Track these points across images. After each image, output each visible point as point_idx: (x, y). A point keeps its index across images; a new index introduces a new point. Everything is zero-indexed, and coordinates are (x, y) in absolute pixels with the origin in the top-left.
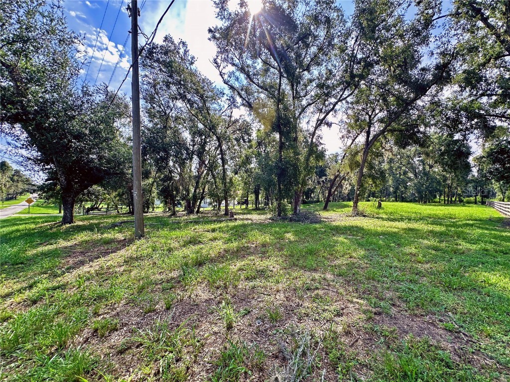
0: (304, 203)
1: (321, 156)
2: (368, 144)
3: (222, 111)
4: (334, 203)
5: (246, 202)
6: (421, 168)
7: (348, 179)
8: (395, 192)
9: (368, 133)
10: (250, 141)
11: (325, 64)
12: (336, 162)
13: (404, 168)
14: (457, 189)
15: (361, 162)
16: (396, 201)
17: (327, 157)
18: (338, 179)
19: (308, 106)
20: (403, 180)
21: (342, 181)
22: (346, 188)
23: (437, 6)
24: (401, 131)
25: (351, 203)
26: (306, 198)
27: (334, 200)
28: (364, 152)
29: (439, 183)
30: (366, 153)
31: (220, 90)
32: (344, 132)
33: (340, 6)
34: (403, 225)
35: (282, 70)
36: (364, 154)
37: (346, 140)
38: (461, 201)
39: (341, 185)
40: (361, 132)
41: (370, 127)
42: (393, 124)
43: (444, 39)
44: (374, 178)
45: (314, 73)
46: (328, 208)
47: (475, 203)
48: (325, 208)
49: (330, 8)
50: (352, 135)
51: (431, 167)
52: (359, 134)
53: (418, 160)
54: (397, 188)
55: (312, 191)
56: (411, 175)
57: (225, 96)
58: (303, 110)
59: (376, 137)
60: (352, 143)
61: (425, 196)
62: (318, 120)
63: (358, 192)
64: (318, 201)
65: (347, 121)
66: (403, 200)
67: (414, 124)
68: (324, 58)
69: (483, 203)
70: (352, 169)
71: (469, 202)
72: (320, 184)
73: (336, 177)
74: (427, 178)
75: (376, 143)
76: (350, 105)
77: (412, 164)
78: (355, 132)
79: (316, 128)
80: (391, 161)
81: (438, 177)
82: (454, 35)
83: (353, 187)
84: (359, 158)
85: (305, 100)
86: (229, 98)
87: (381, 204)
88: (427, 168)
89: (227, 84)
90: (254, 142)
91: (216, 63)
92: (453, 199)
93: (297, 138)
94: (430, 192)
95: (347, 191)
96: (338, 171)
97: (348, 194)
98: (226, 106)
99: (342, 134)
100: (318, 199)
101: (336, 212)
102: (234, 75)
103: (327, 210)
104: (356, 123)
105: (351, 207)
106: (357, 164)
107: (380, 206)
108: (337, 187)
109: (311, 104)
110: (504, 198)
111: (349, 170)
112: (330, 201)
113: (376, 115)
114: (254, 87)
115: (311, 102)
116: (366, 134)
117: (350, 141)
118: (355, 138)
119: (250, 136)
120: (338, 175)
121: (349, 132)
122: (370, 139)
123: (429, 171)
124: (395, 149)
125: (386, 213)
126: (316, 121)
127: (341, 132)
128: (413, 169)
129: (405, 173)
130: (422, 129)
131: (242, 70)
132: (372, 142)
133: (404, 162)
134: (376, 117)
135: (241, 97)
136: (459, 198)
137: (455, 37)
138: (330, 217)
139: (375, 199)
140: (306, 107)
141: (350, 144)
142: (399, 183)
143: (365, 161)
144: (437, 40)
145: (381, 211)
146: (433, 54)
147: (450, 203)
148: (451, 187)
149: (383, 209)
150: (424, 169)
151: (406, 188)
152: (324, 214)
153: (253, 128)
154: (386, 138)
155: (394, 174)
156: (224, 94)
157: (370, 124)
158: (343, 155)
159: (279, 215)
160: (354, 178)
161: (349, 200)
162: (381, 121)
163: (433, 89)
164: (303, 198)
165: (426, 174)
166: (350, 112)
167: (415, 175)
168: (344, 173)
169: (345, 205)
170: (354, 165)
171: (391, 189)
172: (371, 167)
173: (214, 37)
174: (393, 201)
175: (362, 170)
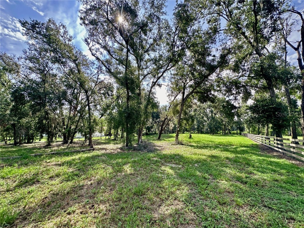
0: (147, 134)
1: (155, 105)
2: (184, 100)
3: (92, 75)
4: (165, 135)
5: (110, 134)
6: (210, 115)
7: (173, 120)
8: (198, 128)
9: (184, 93)
10: (112, 95)
11: (158, 51)
12: (166, 110)
13: (202, 115)
14: (228, 127)
15: (179, 110)
16: (198, 133)
17: (161, 107)
18: (166, 120)
19: (147, 74)
20: (202, 121)
21: (169, 121)
22: (171, 126)
23: (218, 25)
24: (201, 93)
25: (174, 135)
26: (148, 132)
27: (165, 133)
28: (181, 104)
29: (219, 123)
30: (182, 105)
31: (91, 61)
32: (170, 93)
33: (166, 11)
34: (207, 152)
35: (129, 47)
36: (181, 106)
37: (171, 97)
38: (230, 133)
39: (169, 124)
40: (179, 93)
41: (184, 90)
42: (198, 89)
43: (224, 41)
44: (187, 120)
45: (152, 56)
46: (160, 139)
47: (237, 134)
48: (159, 139)
49: (160, 12)
50: (174, 95)
51: (215, 114)
52: (178, 94)
53: (209, 111)
54: (199, 126)
55: (152, 127)
56: (205, 119)
57: (95, 65)
58: (145, 76)
59: (188, 96)
60: (174, 99)
61: (214, 130)
62: (153, 82)
63: (178, 129)
64: (155, 133)
65: (171, 86)
66: (202, 133)
67: (208, 90)
68: (157, 47)
69: (240, 134)
70: (174, 115)
71: (234, 134)
72: (156, 123)
73: (165, 119)
74: (214, 120)
75: (188, 99)
76: (173, 76)
77: (206, 113)
78: (176, 93)
79: (152, 87)
80: (195, 110)
81: (219, 120)
82: (229, 39)
83: (175, 125)
84: (179, 108)
85: (146, 71)
86: (98, 67)
87: (191, 136)
88: (214, 114)
89: (94, 56)
90: (115, 96)
91: (87, 42)
92: (227, 132)
93: (141, 94)
94: (216, 128)
95: (172, 128)
96: (167, 116)
97: (173, 129)
98: (96, 71)
99: (168, 94)
100: (155, 132)
101: (165, 142)
102: (99, 50)
103: (161, 140)
104: (176, 87)
105: (174, 137)
106: (178, 112)
107: (190, 137)
108: (166, 125)
109: (149, 74)
110: (249, 131)
111: (173, 115)
112: (162, 133)
113: (187, 83)
114: (114, 61)
115: (150, 72)
116: (182, 94)
117: (173, 98)
118: (176, 96)
119: (113, 92)
120: (166, 118)
121: (172, 92)
122: (185, 97)
123: (214, 117)
124: (198, 103)
125: (195, 142)
126: (152, 83)
127: (168, 92)
128: (207, 115)
129: (203, 118)
130: (212, 92)
131: (105, 47)
132: (186, 98)
133: (202, 111)
134: (188, 84)
135: (105, 66)
136: (230, 132)
137: (230, 41)
138: (161, 145)
139: (188, 132)
140: (147, 75)
141: (173, 99)
142: (200, 123)
143: (182, 110)
144: (220, 41)
145: (192, 140)
146: (217, 50)
147: (225, 134)
148: (225, 125)
149: (193, 139)
150: (212, 115)
151: (203, 126)
152: (158, 143)
153: (114, 87)
154: (193, 96)
155: (197, 118)
156: (94, 64)
157: (184, 88)
158: (169, 106)
159: (127, 146)
160: (176, 120)
161: (173, 132)
162: (191, 86)
163: (218, 70)
164: (146, 131)
165: (213, 118)
166: (173, 80)
167: (208, 119)
168: (170, 117)
169: (171, 136)
170: (176, 112)
171: (196, 127)
172: (186, 113)
173: (84, 23)
174: (197, 133)
175: (180, 115)
